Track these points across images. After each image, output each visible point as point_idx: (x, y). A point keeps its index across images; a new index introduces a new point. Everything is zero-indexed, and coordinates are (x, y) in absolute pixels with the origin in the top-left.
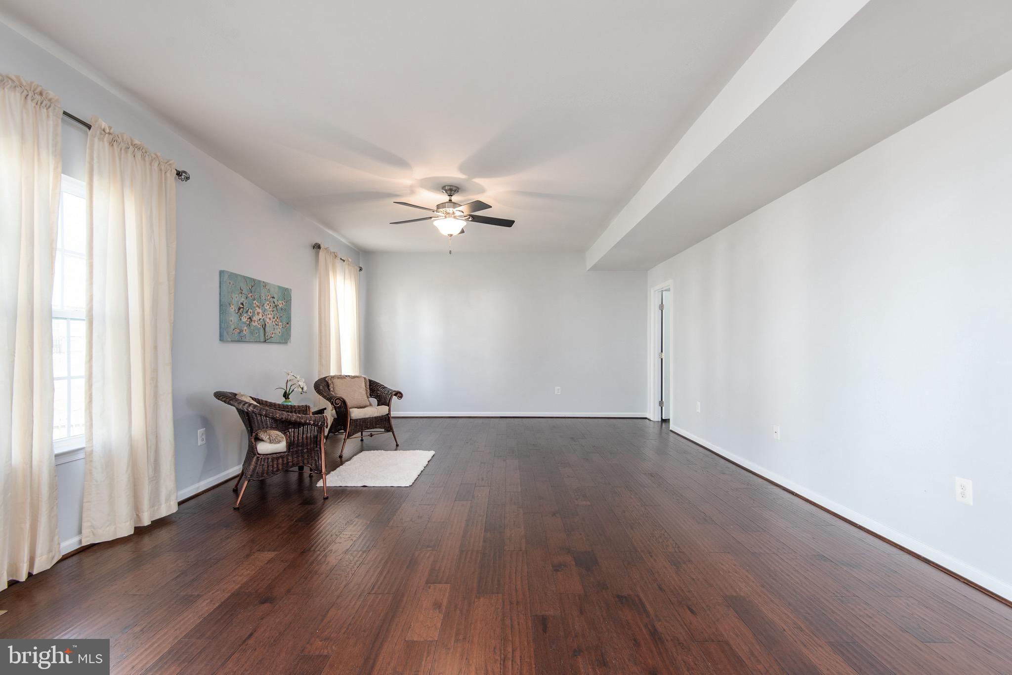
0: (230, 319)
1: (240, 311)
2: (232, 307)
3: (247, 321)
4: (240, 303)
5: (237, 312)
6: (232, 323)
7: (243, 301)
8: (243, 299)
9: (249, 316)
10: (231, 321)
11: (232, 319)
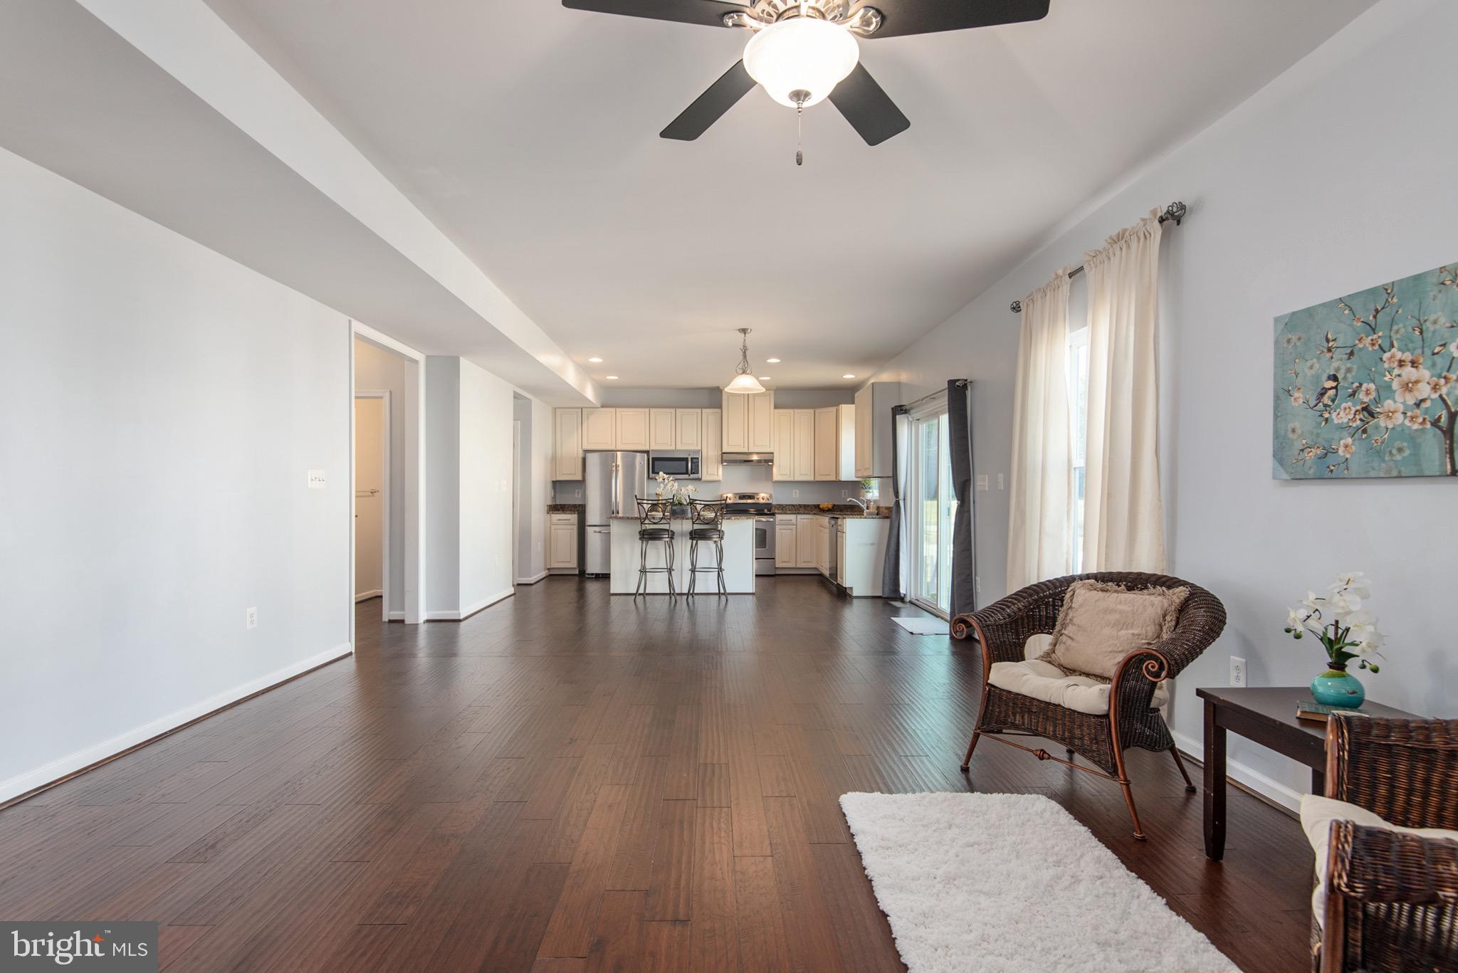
0: (1291, 426)
1: (1326, 400)
2: (1296, 395)
3: (1353, 420)
4: (1325, 377)
5: (1312, 403)
6: (1294, 437)
7: (1338, 369)
8: (1335, 364)
9: (1363, 403)
10: (1293, 431)
11: (1297, 425)
